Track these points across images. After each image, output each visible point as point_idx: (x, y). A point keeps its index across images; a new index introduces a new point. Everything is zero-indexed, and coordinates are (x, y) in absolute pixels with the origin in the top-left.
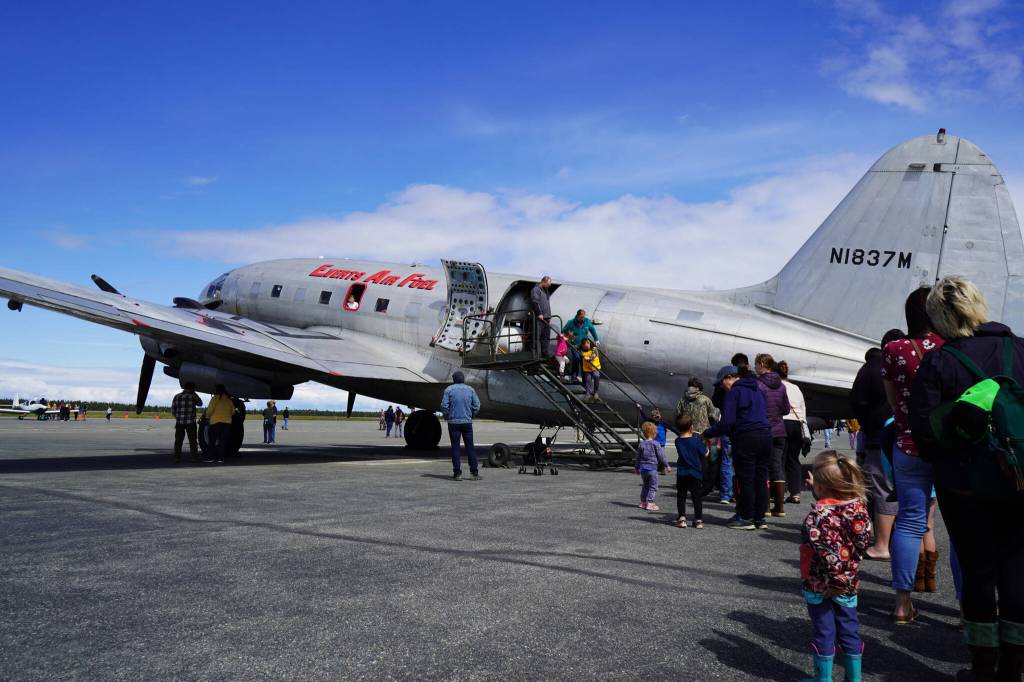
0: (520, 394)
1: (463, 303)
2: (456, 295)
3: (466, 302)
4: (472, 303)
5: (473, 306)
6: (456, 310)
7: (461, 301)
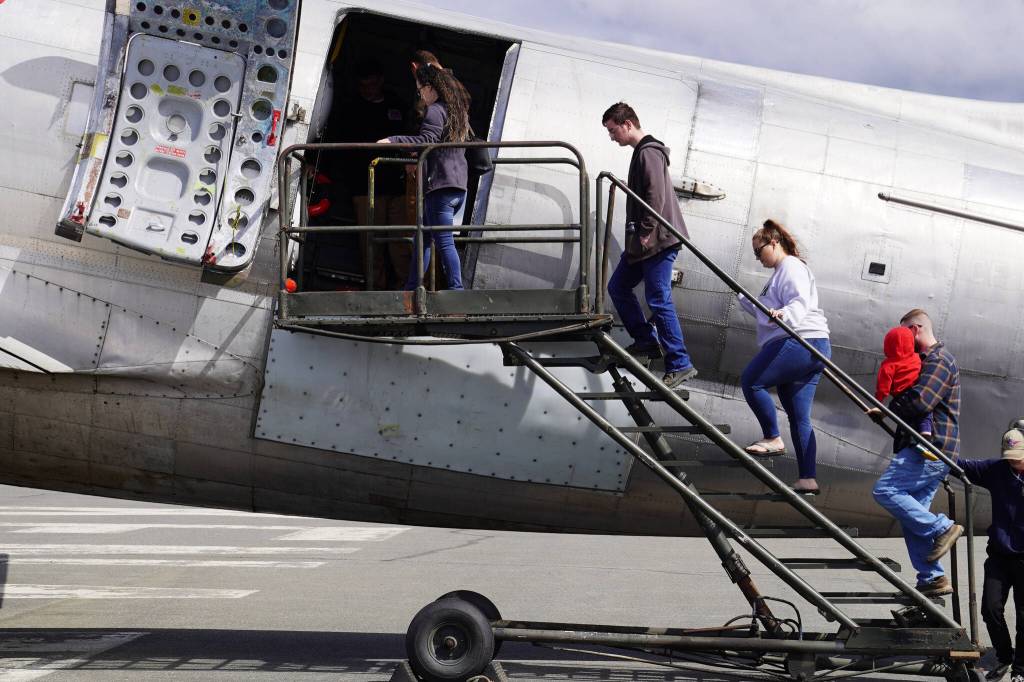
0: (387, 421)
1: (184, 81)
2: (145, 46)
3: (197, 77)
4: (222, 83)
5: (231, 96)
6: (150, 103)
7: (171, 72)
